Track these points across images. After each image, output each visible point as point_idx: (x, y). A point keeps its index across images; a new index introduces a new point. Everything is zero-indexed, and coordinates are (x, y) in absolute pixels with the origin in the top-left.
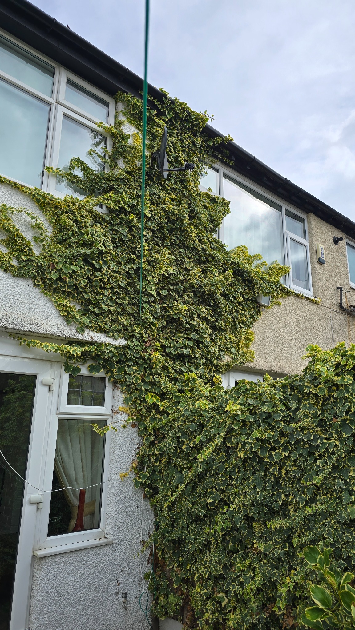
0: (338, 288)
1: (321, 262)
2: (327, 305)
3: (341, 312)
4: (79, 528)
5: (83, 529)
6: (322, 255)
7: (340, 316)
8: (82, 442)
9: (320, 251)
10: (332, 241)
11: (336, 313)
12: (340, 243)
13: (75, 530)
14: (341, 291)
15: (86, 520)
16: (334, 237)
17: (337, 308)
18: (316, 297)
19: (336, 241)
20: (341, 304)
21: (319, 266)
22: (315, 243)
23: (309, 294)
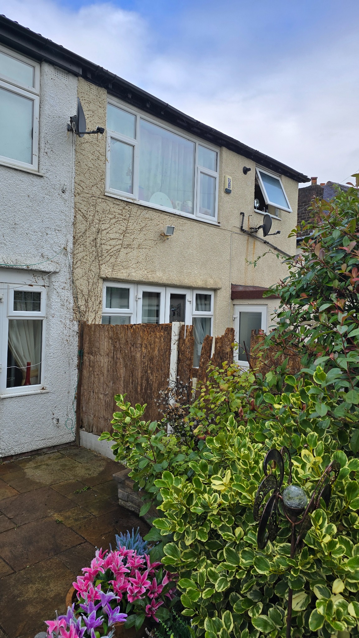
0: (241, 213)
1: (228, 192)
2: (229, 228)
3: (242, 233)
4: (28, 384)
5: (30, 384)
6: (229, 185)
7: (241, 237)
8: (27, 333)
9: (227, 183)
10: (242, 171)
11: (236, 235)
12: (248, 172)
13: (25, 385)
14: (243, 216)
15: (31, 380)
16: (245, 167)
17: (238, 231)
18: (219, 223)
19: (246, 171)
20: (242, 227)
21: (226, 195)
22: (224, 175)
23: (213, 220)
